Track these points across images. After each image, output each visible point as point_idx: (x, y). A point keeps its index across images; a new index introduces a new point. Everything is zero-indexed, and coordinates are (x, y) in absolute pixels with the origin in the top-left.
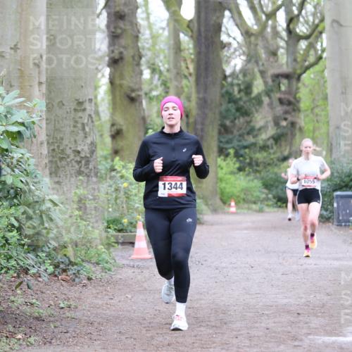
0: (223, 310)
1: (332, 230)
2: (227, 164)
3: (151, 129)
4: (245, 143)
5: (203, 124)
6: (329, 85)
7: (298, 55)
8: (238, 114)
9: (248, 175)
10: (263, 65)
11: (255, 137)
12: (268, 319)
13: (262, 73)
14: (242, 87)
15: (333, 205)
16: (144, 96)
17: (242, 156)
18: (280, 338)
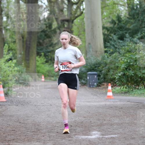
0: (38, 124)
1: (86, 89)
2: (41, 60)
3: (6, 43)
4: (49, 50)
5: (30, 41)
6: (86, 25)
7: (72, 11)
8: (45, 37)
9: (50, 64)
10: (57, 16)
11: (53, 47)
12: (58, 128)
13: (57, 19)
14: (48, 25)
15: (87, 78)
16: (3, 29)
17: (47, 56)
18: (63, 136)
